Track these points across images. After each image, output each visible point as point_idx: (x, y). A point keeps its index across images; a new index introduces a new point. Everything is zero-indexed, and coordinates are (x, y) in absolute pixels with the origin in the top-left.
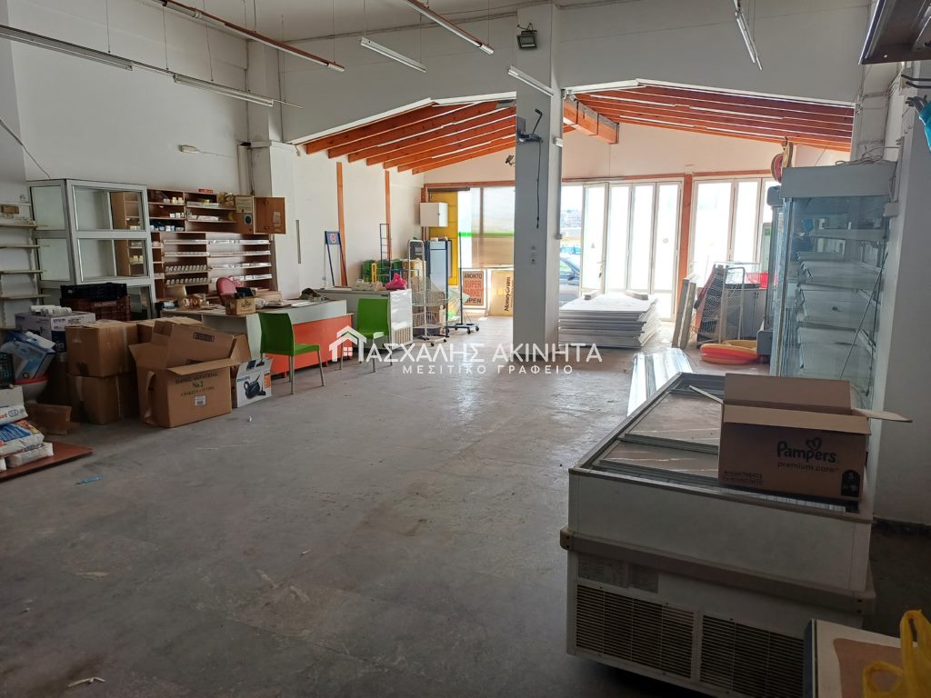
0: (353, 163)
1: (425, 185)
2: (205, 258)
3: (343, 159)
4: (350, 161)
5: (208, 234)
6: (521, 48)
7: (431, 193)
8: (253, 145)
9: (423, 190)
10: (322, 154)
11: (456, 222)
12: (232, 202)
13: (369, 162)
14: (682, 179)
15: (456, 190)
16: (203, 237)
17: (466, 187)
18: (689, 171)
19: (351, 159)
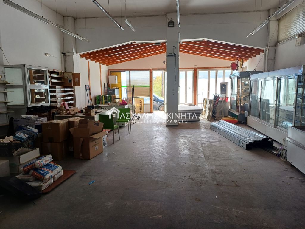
0: (92, 61)
1: (109, 70)
2: (55, 96)
3: (89, 60)
4: (91, 61)
5: (57, 86)
6: (169, 26)
7: (111, 72)
8: (66, 54)
9: (108, 71)
10: (84, 58)
11: (121, 82)
12: (63, 75)
13: (96, 62)
14: (194, 69)
15: (120, 72)
16: (55, 87)
17: (124, 70)
18: (196, 67)
19: (91, 60)
